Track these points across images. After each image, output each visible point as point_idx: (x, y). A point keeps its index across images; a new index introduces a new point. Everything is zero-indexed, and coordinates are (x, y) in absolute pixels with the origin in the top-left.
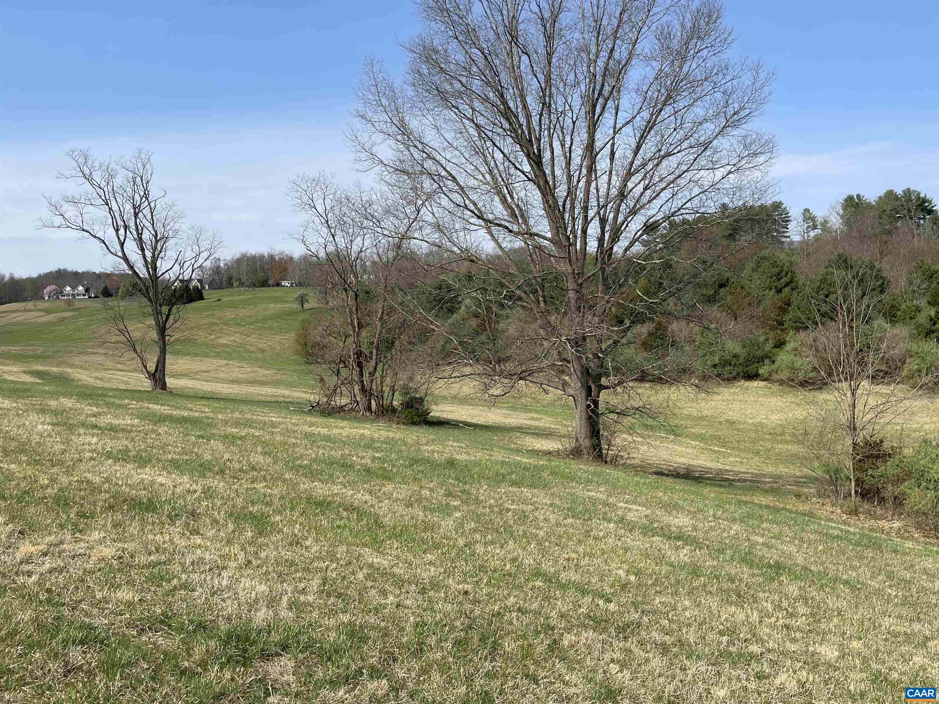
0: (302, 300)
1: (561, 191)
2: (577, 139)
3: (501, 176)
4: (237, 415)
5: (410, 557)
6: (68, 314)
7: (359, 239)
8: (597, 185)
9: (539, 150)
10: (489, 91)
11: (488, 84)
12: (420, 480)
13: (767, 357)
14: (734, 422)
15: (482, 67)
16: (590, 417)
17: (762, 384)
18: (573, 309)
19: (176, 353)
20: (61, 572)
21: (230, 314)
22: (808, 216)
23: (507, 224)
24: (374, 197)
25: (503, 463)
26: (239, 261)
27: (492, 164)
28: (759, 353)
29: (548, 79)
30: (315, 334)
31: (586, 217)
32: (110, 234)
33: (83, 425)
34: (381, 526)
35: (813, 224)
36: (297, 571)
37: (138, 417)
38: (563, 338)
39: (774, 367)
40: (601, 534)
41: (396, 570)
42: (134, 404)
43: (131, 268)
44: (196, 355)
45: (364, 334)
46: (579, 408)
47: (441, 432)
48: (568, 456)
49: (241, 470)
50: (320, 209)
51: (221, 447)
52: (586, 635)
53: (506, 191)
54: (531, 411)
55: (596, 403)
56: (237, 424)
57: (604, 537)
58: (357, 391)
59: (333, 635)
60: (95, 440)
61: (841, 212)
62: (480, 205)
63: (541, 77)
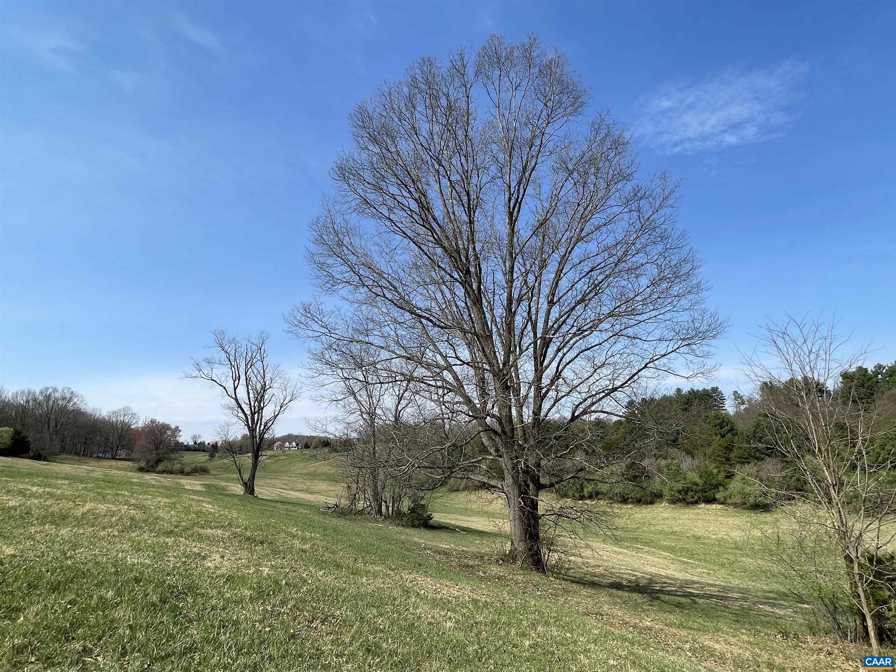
13: (720, 484)
14: (699, 538)
17: (719, 507)
22: (737, 396)
28: (714, 482)
35: (742, 401)
39: (728, 493)
43: (239, 405)
46: (512, 507)
61: (760, 393)
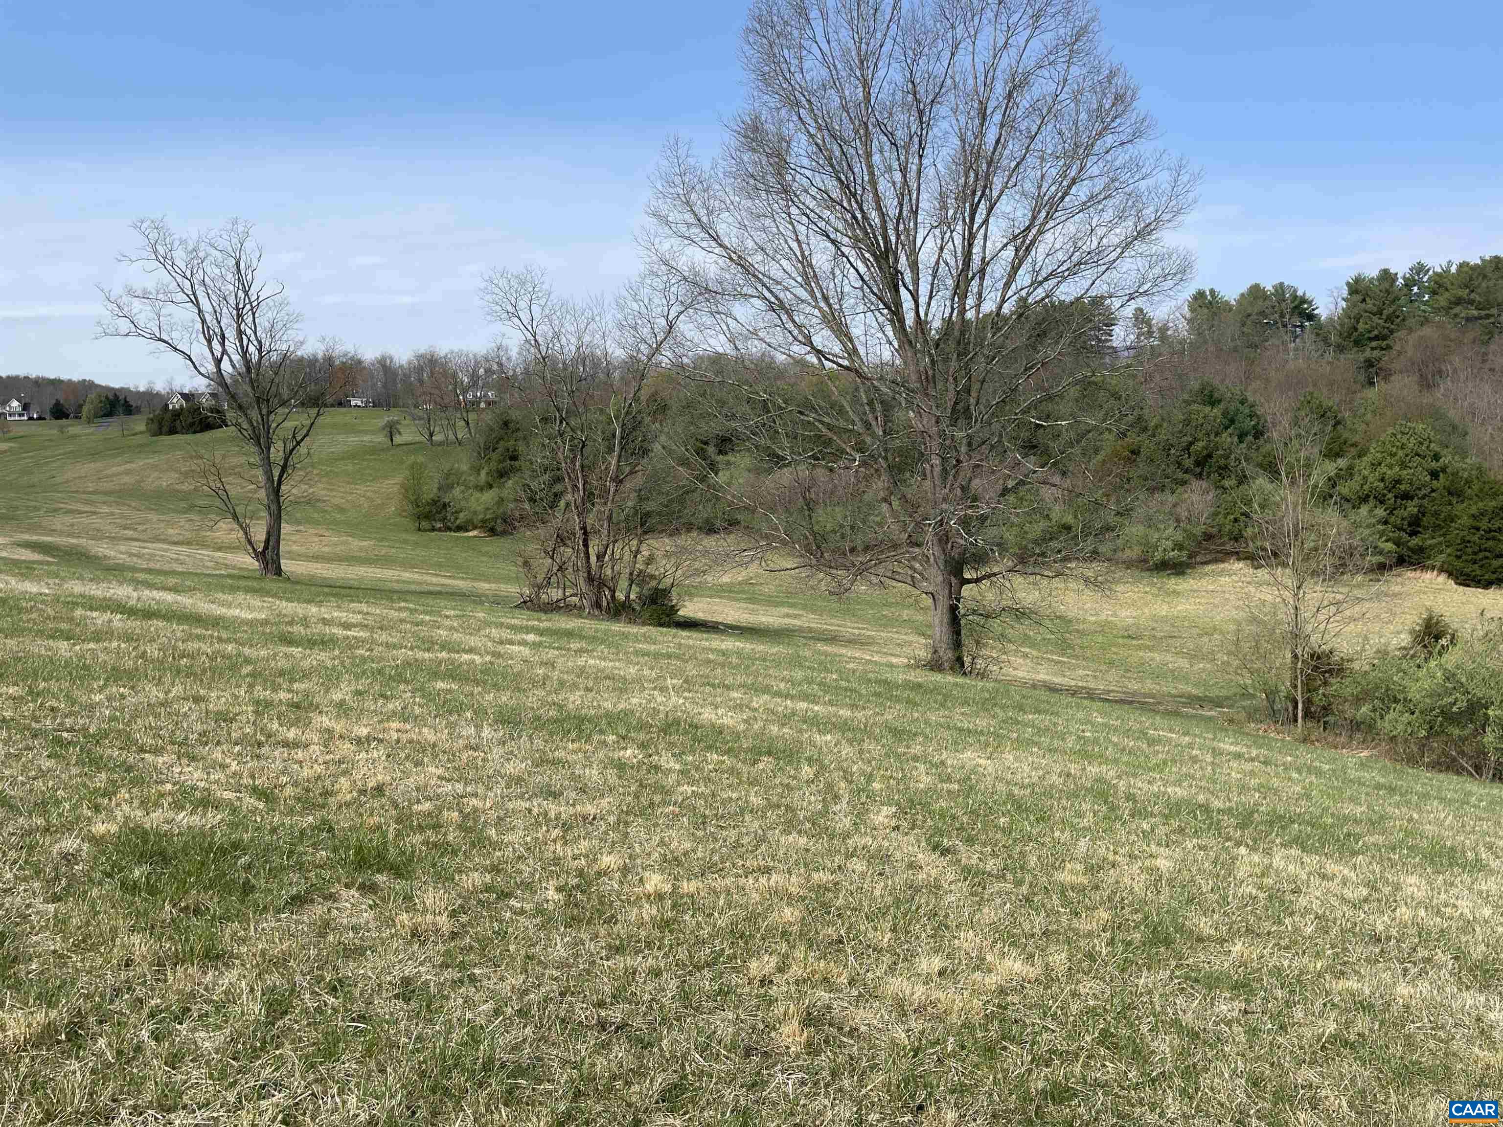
0: (391, 430)
22: (1140, 318)
35: (1148, 331)
39: (1119, 542)
46: (939, 611)
61: (1188, 314)
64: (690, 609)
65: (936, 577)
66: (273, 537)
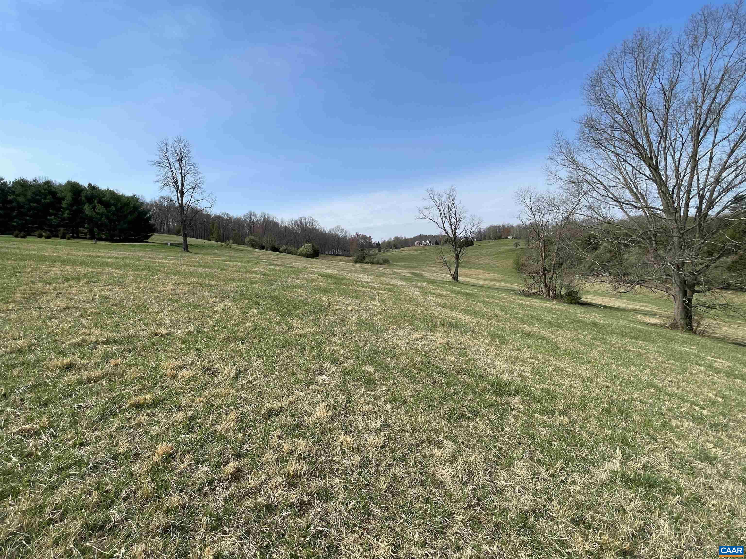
0: (517, 245)
1: (671, 183)
2: (684, 153)
3: (630, 179)
4: (488, 293)
5: (575, 365)
6: (423, 251)
7: (547, 216)
8: (698, 177)
9: (657, 162)
10: (625, 136)
11: (625, 131)
12: (578, 330)
15: (621, 124)
16: (685, 308)
18: (676, 247)
19: (462, 267)
20: (428, 346)
21: (484, 251)
23: (634, 203)
24: (556, 195)
25: (626, 327)
26: (489, 229)
27: (625, 173)
29: (666, 123)
30: (523, 260)
31: (689, 196)
32: (439, 220)
33: (430, 293)
34: (559, 348)
36: (520, 362)
37: (449, 291)
38: (669, 263)
40: (694, 372)
41: (567, 369)
42: (447, 286)
43: (447, 233)
44: (470, 268)
45: (547, 259)
46: (677, 302)
47: (588, 308)
48: (668, 328)
49: (491, 316)
50: (528, 203)
51: (482, 306)
52: (687, 423)
53: (633, 186)
54: (643, 302)
55: (690, 300)
56: (488, 297)
57: (696, 374)
58: (543, 287)
59: (539, 392)
60: (434, 299)
62: (616, 195)
63: (661, 123)
64: (585, 298)
65: (675, 289)
66: (457, 271)
